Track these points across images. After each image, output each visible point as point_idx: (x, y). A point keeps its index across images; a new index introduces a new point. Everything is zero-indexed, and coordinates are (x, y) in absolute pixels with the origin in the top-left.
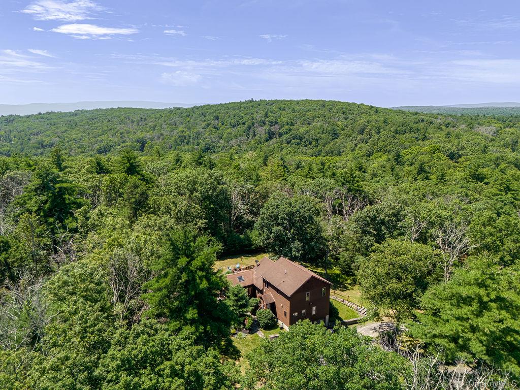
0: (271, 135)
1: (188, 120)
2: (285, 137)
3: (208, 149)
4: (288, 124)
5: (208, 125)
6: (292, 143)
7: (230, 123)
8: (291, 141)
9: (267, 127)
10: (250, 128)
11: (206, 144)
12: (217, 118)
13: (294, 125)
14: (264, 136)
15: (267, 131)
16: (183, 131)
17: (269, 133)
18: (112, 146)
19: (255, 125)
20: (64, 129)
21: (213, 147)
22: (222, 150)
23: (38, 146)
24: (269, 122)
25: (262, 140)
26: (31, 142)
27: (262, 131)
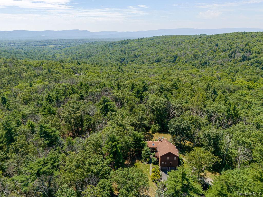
0: (244, 59)
1: (202, 45)
2: (250, 61)
3: (206, 63)
4: (256, 52)
5: (211, 49)
6: (254, 65)
7: (223, 49)
8: (254, 64)
9: (243, 53)
10: (233, 52)
11: (205, 61)
12: (217, 45)
13: (259, 54)
14: (239, 59)
15: (242, 56)
16: (196, 52)
17: (243, 57)
18: (161, 59)
19: (237, 51)
20: (145, 48)
21: (209, 62)
22: (212, 65)
23: (133, 56)
24: (246, 50)
25: (237, 62)
26: (132, 54)
27: (239, 56)
